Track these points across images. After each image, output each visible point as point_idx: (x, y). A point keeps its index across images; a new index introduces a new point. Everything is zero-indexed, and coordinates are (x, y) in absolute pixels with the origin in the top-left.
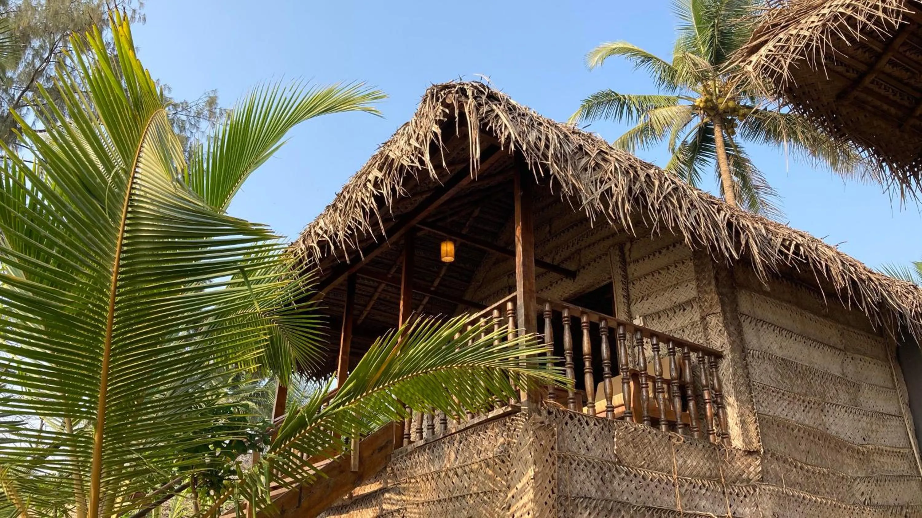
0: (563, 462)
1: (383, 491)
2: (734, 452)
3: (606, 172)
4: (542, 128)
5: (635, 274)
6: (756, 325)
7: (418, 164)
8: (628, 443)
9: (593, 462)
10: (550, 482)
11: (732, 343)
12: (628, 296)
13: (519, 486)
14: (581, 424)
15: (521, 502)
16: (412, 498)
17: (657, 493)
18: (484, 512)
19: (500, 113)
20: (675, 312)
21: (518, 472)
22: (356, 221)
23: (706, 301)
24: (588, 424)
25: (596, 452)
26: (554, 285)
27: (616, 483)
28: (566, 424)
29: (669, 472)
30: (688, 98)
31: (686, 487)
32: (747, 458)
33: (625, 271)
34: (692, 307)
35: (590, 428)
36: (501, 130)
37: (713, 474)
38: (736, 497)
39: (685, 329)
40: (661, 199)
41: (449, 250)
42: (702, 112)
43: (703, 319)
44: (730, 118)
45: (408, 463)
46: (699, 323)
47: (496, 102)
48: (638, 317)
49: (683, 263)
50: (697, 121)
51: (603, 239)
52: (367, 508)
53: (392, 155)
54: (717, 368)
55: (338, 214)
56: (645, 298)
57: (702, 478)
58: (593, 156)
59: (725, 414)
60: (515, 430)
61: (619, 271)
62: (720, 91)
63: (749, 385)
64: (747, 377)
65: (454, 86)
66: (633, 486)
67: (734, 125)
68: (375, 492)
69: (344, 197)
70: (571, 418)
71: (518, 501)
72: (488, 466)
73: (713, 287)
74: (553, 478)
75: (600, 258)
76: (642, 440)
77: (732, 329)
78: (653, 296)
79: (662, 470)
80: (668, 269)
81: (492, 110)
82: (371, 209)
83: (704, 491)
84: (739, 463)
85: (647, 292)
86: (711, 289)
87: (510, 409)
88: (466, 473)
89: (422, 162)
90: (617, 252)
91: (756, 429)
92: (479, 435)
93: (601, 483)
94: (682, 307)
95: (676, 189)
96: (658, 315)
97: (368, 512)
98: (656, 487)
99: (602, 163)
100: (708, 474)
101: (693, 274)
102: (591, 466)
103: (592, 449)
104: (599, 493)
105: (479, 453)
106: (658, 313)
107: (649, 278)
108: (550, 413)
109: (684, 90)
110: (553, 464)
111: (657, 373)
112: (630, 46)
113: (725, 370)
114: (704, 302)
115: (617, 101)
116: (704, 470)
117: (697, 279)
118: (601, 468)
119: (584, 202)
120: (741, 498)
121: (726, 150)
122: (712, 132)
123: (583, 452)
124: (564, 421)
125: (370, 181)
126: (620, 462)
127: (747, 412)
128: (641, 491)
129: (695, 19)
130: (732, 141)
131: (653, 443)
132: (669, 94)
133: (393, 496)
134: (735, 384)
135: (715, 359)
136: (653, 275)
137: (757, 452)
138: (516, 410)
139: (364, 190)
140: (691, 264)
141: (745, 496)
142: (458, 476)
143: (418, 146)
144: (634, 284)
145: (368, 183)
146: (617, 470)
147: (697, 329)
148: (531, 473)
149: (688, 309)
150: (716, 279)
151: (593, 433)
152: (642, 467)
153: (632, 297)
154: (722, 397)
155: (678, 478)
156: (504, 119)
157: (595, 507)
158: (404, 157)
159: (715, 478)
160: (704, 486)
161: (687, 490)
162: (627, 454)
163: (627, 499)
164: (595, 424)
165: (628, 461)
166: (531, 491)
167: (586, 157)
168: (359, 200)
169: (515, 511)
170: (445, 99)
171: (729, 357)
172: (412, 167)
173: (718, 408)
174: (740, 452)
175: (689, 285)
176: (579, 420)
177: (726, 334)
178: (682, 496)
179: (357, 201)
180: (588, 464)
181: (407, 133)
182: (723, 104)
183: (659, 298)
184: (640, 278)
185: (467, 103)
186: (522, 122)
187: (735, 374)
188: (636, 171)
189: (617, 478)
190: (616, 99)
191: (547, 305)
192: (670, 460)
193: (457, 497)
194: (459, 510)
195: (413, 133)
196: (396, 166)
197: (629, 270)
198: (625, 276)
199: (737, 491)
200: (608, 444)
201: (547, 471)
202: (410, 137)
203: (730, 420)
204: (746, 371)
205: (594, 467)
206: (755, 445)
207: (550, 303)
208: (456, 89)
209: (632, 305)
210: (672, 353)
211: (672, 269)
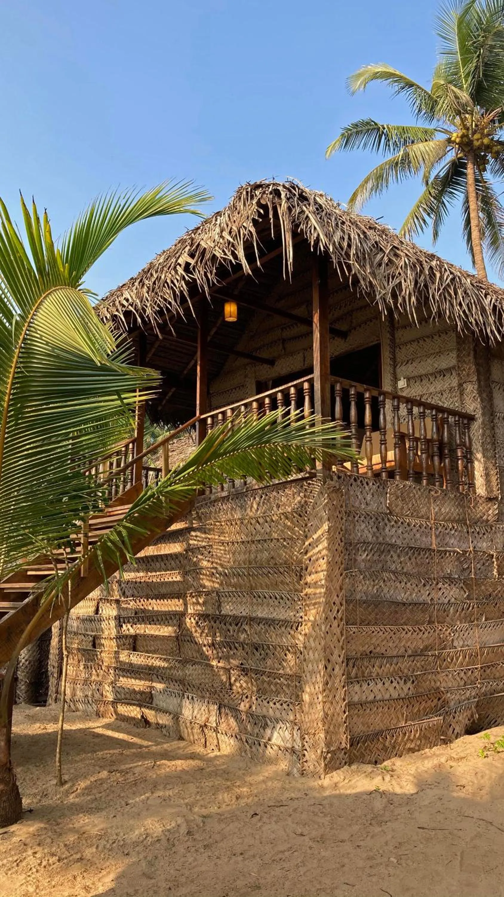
0: (348, 516)
1: (189, 530)
2: (478, 499)
3: (397, 268)
4: (345, 227)
5: (402, 340)
7: (231, 258)
8: (397, 497)
9: (371, 515)
10: (339, 533)
11: (484, 408)
12: (394, 359)
13: (315, 536)
14: (363, 485)
15: (317, 550)
16: (217, 537)
17: (418, 535)
18: (284, 554)
19: (310, 215)
20: (436, 377)
21: (314, 526)
22: (165, 300)
23: (464, 370)
24: (367, 484)
25: (374, 506)
27: (387, 530)
28: (351, 485)
29: (428, 518)
30: (446, 132)
31: (440, 529)
32: (487, 503)
33: (393, 335)
34: (452, 374)
35: (369, 488)
36: (310, 231)
37: (461, 518)
38: (477, 535)
39: (444, 393)
40: (441, 291)
41: (232, 310)
42: (457, 146)
43: (460, 385)
44: (482, 154)
45: (212, 509)
46: (456, 388)
47: (305, 202)
48: (402, 378)
49: (447, 333)
50: (451, 156)
52: (175, 542)
53: (203, 244)
54: (469, 428)
55: (145, 290)
56: (410, 362)
57: (452, 521)
58: (387, 252)
59: (473, 468)
60: (311, 492)
61: (388, 335)
62: (476, 125)
63: (494, 443)
64: (493, 437)
65: (268, 186)
66: (400, 531)
67: (486, 161)
68: (181, 530)
69: (152, 275)
70: (355, 480)
71: (314, 548)
72: (287, 518)
73: (471, 358)
74: (342, 530)
75: (371, 321)
76: (408, 495)
77: (484, 395)
78: (419, 360)
79: (422, 517)
80: (433, 338)
81: (303, 212)
82: (181, 292)
83: (453, 532)
84: (481, 508)
85: (412, 357)
86: (470, 360)
87: (307, 475)
88: (267, 522)
89: (235, 257)
91: (497, 480)
92: (278, 493)
93: (376, 530)
94: (442, 373)
95: (453, 280)
96: (420, 378)
97: (175, 546)
98: (417, 531)
99: (394, 260)
100: (457, 518)
101: (455, 344)
102: (369, 517)
103: (370, 504)
104: (374, 538)
105: (278, 506)
106: (420, 376)
107: (415, 344)
108: (339, 477)
109: (441, 122)
110: (342, 519)
111: (422, 437)
112: (391, 70)
113: (476, 430)
114: (462, 371)
115: (376, 131)
116: (455, 515)
117: (458, 350)
118: (377, 519)
119: (378, 297)
120: (481, 536)
121: (476, 185)
123: (363, 507)
124: (350, 483)
125: (180, 265)
126: (391, 513)
127: (491, 466)
128: (406, 535)
129: (459, 43)
130: (482, 177)
131: (417, 496)
132: (427, 126)
133: (198, 534)
134: (483, 443)
135: (468, 421)
136: (419, 342)
137: (496, 498)
138: (312, 476)
139: (173, 272)
140: (454, 335)
141: (484, 534)
142: (259, 524)
143: (231, 240)
144: (400, 348)
145: (178, 266)
146: (388, 519)
147: (454, 394)
148: (325, 527)
149: (448, 375)
150: (475, 351)
151: (372, 491)
152: (407, 516)
153: (398, 360)
154: (471, 453)
155: (434, 523)
156: (313, 221)
157: (371, 550)
158: (217, 248)
159: (462, 521)
160: (453, 527)
161: (440, 532)
162: (397, 506)
163: (395, 542)
164: (373, 484)
165: (397, 511)
166: (326, 541)
167: (380, 253)
168: (169, 281)
169: (312, 556)
170: (259, 199)
171: (480, 421)
172: (225, 259)
173: (468, 462)
174: (483, 499)
175: (451, 354)
176: (361, 482)
177: (479, 400)
178: (437, 537)
179: (166, 282)
180: (367, 516)
181: (220, 225)
182: (478, 140)
183: (422, 363)
184: (406, 344)
185: (280, 205)
186: (328, 222)
187: (483, 435)
188: (421, 265)
189: (388, 525)
190: (375, 129)
191: (338, 385)
192: (429, 509)
193: (259, 541)
194: (261, 551)
195: (225, 225)
196: (208, 256)
197: (396, 336)
198: (393, 340)
199: (477, 530)
200: (382, 500)
201: (337, 525)
202: (222, 231)
203: (476, 473)
204: (493, 432)
205: (371, 518)
206: (495, 493)
207: (341, 383)
208: (270, 190)
209: (398, 367)
210: (435, 419)
211: (436, 337)
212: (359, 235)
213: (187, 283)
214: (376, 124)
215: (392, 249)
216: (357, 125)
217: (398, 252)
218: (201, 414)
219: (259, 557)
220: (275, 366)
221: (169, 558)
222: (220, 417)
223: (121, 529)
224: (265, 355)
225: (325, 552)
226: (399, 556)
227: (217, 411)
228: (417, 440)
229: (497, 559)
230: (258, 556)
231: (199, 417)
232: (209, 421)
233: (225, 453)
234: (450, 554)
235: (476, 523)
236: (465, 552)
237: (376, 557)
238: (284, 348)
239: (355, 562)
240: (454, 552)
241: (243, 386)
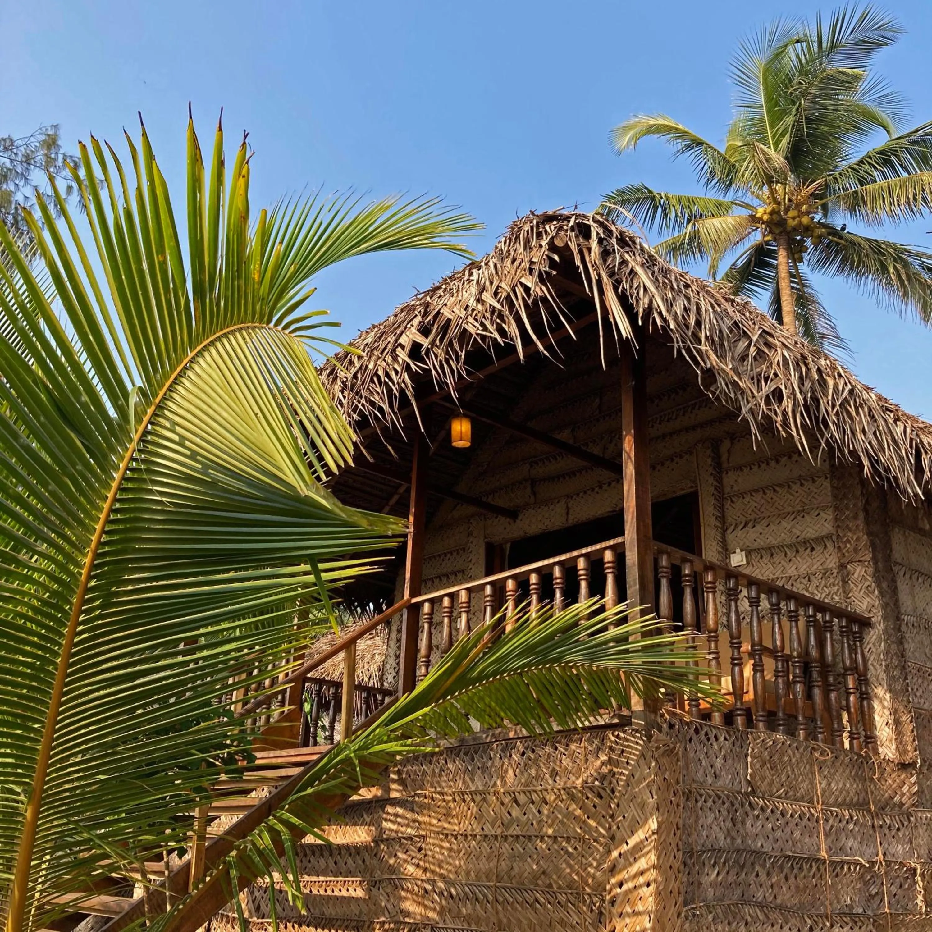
0: (687, 799)
1: (383, 802)
2: (884, 765)
3: (772, 364)
4: (689, 291)
5: (736, 488)
6: (911, 578)
7: (496, 335)
8: (764, 764)
9: (723, 796)
10: (675, 834)
11: (885, 606)
12: (722, 518)
13: (632, 842)
14: (708, 739)
15: (635, 868)
16: (434, 821)
17: (797, 834)
19: (639, 270)
20: (797, 551)
21: (630, 820)
22: (373, 404)
23: (848, 541)
24: (716, 738)
25: (726, 779)
26: (605, 487)
27: (748, 825)
28: (690, 740)
29: (811, 801)
30: (747, 206)
31: (831, 822)
32: (900, 772)
33: (720, 480)
34: (826, 547)
35: (719, 745)
36: (638, 293)
37: (861, 800)
38: (887, 832)
39: (812, 578)
41: (464, 429)
42: (764, 226)
43: (842, 566)
44: (798, 238)
45: (428, 769)
46: (835, 571)
47: (627, 249)
48: (738, 550)
51: (687, 430)
52: (355, 824)
53: (446, 312)
54: (861, 640)
55: (337, 387)
56: (750, 525)
57: (849, 806)
58: (755, 338)
59: (871, 708)
60: (622, 755)
61: (711, 480)
62: (790, 200)
63: (904, 668)
64: (903, 656)
65: (568, 218)
66: (769, 827)
67: (803, 249)
68: (370, 802)
69: (351, 362)
70: (697, 731)
72: (573, 798)
73: (860, 522)
74: (678, 829)
75: (681, 457)
76: (780, 758)
77: (884, 585)
78: (765, 522)
79: (802, 799)
80: (789, 487)
81: (624, 262)
82: (402, 392)
83: (851, 826)
84: (890, 781)
85: (753, 516)
86: (857, 526)
87: (616, 721)
88: (533, 802)
89: (502, 332)
90: (709, 452)
91: (913, 731)
92: (556, 748)
93: (731, 825)
94: (808, 545)
95: (851, 392)
96: (770, 551)
97: (356, 831)
98: (797, 825)
99: (767, 352)
100: (855, 799)
101: (830, 499)
102: (720, 801)
103: (720, 777)
104: (728, 840)
105: (554, 774)
106: (770, 548)
107: (758, 497)
108: (671, 726)
109: (740, 194)
110: (678, 805)
111: (795, 654)
112: (672, 123)
113: (874, 645)
114: (845, 543)
115: (649, 201)
116: (852, 794)
117: (836, 508)
118: (733, 805)
120: (893, 832)
121: (792, 282)
122: (772, 254)
123: (710, 782)
124: (688, 738)
125: (403, 347)
126: (753, 792)
127: (902, 709)
128: (779, 834)
129: (765, 95)
130: (797, 270)
131: (794, 760)
132: (721, 199)
133: (400, 811)
134: (887, 666)
135: (860, 628)
136: (764, 493)
137: (913, 765)
138: (624, 722)
139: (389, 359)
140: (827, 484)
141: (898, 829)
142: (518, 805)
143: (498, 306)
144: (732, 501)
145: (399, 349)
146: (750, 804)
147: (832, 580)
148: (653, 824)
149: (819, 549)
150: (866, 511)
151: (723, 752)
152: (779, 797)
153: (730, 520)
154: (867, 682)
155: (822, 810)
156: (643, 277)
157: (724, 863)
158: (471, 320)
159: (862, 805)
160: (851, 817)
161: (832, 826)
162: (763, 779)
163: (762, 845)
164: (725, 739)
165: (763, 789)
166: (653, 852)
167: (743, 339)
168: (381, 373)
169: (625, 879)
170: (552, 238)
171: (881, 627)
172: (483, 338)
173: (864, 700)
174: (892, 765)
175: (822, 514)
176: (706, 734)
177: (876, 592)
178: (827, 835)
179: (376, 374)
180: (717, 799)
181: (478, 283)
182: (794, 218)
183: (772, 526)
184: (742, 495)
185: (589, 250)
186: (664, 283)
187: (887, 652)
188: (806, 365)
189: (751, 816)
190: (647, 198)
191: (665, 557)
192: (812, 783)
193: (518, 836)
194: (521, 858)
195: (488, 283)
196: (453, 332)
197: (725, 481)
198: (720, 488)
199: (888, 822)
200: (739, 767)
201: (671, 819)
202: (482, 290)
203: (877, 717)
204: (901, 648)
205: (724, 803)
206: (910, 755)
207: (669, 554)
208: (572, 223)
209: (729, 532)
210: (812, 622)
211: (795, 487)
212: (713, 307)
213: (413, 376)
214: (650, 192)
215: (761, 335)
216: (624, 192)
217: (770, 339)
218: (413, 594)
219: (516, 869)
220: (518, 521)
221: (343, 852)
222: (446, 602)
223: (279, 827)
224: (500, 502)
225: (652, 875)
226: (768, 874)
227: (442, 592)
228: (787, 659)
229: (923, 875)
230: (515, 865)
231: (409, 600)
232: (426, 607)
233: (479, 679)
234: (850, 868)
235: (883, 809)
236: (873, 864)
237: (731, 879)
238: (534, 494)
239: (699, 887)
240: (856, 863)
241: (464, 550)
